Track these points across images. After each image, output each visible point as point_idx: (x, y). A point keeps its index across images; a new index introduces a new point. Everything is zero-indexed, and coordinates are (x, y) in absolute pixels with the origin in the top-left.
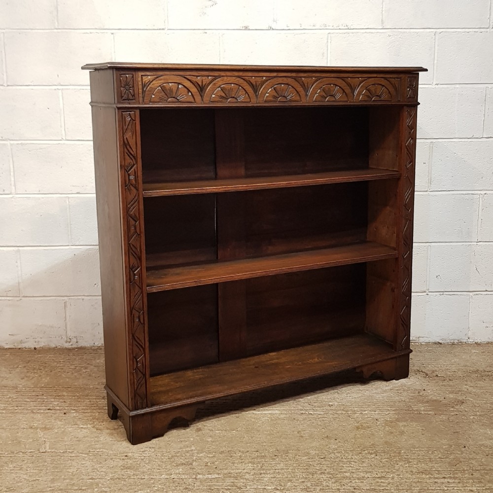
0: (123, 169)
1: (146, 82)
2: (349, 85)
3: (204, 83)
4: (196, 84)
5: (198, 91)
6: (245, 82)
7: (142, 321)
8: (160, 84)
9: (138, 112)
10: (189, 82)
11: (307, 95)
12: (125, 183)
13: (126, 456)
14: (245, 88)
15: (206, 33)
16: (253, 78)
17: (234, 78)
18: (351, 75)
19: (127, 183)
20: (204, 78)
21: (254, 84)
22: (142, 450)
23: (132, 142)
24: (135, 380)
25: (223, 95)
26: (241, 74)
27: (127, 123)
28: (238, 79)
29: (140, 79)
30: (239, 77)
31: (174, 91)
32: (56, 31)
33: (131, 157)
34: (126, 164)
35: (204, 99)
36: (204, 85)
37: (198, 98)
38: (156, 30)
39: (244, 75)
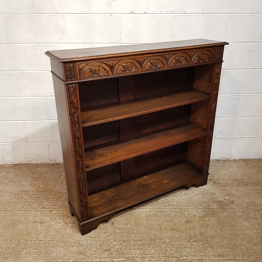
0: (71, 115)
1: (81, 68)
2: (190, 56)
3: (113, 65)
4: (109, 66)
5: (110, 69)
6: (136, 61)
7: (84, 185)
8: (89, 68)
9: (77, 84)
10: (105, 65)
11: (167, 64)
12: (72, 121)
13: (79, 244)
14: (135, 64)
15: (112, 15)
16: (140, 58)
17: (130, 60)
18: (190, 51)
19: (73, 122)
20: (113, 62)
21: (140, 61)
22: (87, 239)
23: (75, 101)
24: (82, 210)
25: (124, 69)
26: (133, 57)
27: (72, 91)
28: (132, 60)
29: (77, 66)
30: (132, 59)
31: (97, 71)
32: (33, 14)
33: (75, 108)
34: (72, 113)
35: (114, 73)
37: (110, 73)
38: (85, 14)
39: (135, 57)
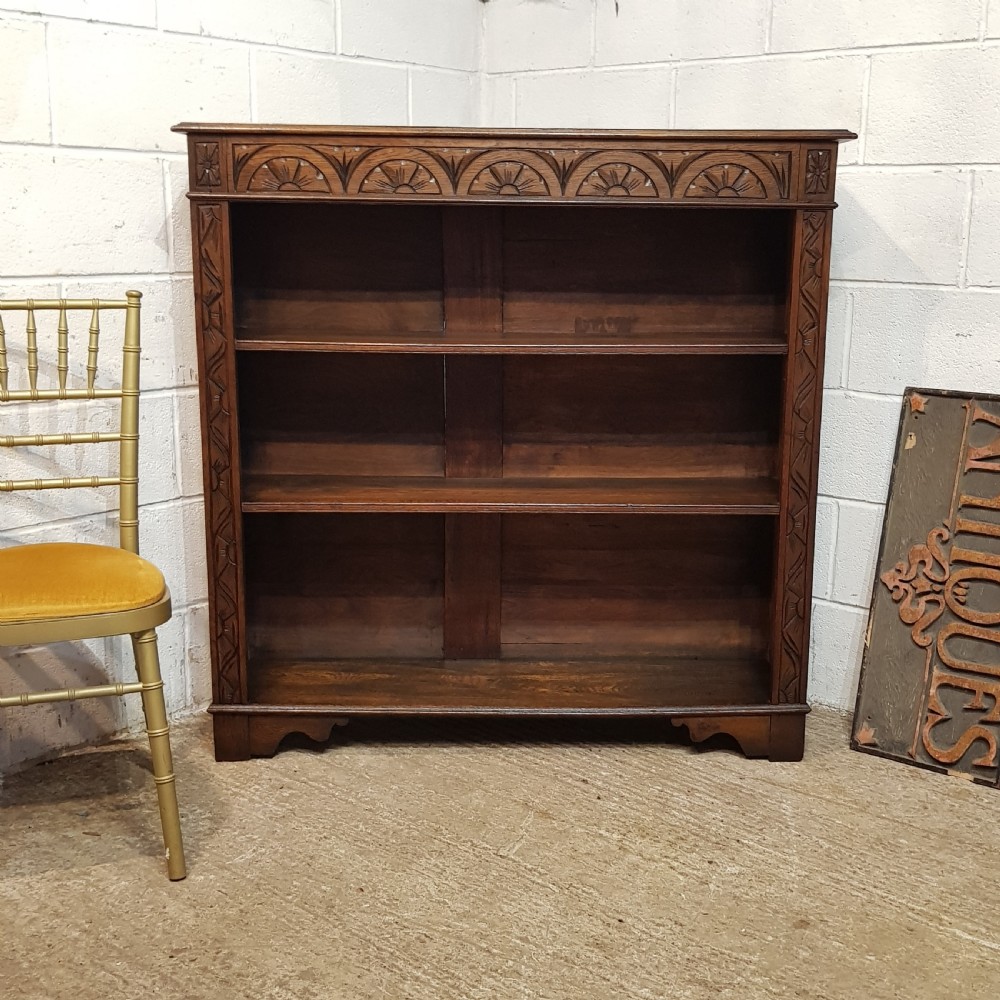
0: (199, 300)
1: (242, 156)
2: (660, 165)
3: (348, 159)
4: (333, 161)
5: (337, 171)
6: (431, 158)
7: (232, 558)
8: (266, 160)
9: (226, 205)
10: (320, 156)
12: (203, 323)
14: (429, 167)
16: (446, 150)
17: (408, 150)
18: (664, 146)
19: (207, 325)
20: (348, 150)
21: (449, 161)
23: (215, 257)
24: (220, 654)
25: (386, 180)
26: (421, 142)
27: (207, 225)
28: (416, 152)
29: (230, 150)
30: (418, 148)
31: (292, 173)
33: (214, 280)
34: (205, 293)
35: (349, 190)
36: (347, 162)
37: (337, 186)
38: (958, 41)
39: (427, 144)
